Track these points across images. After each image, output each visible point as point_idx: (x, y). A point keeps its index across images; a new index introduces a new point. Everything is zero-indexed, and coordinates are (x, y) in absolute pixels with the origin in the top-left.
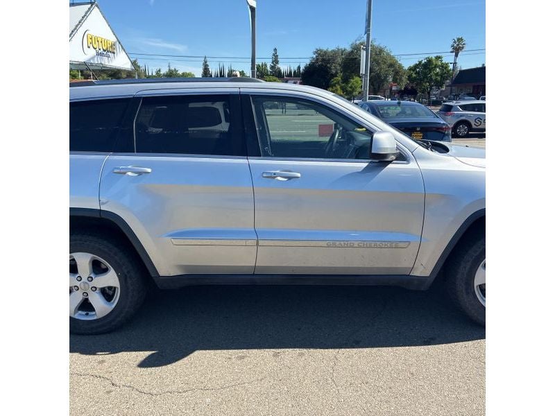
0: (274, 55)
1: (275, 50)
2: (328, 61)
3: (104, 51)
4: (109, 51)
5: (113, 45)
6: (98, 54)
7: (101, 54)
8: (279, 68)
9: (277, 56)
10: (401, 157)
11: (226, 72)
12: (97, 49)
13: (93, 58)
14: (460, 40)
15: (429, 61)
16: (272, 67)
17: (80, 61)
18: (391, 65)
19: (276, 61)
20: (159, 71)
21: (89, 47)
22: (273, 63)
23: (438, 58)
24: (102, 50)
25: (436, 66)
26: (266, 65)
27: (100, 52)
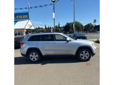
1: (59, 23)
2: (69, 25)
4: (31, 27)
10: (70, 41)
11: (50, 27)
13: (29, 28)
14: (95, 20)
15: (89, 24)
18: (81, 25)
19: (59, 25)
23: (91, 24)
25: (90, 25)
26: (57, 26)
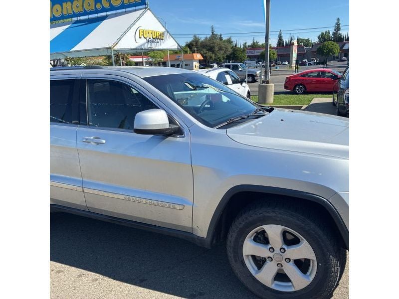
0: (336, 24)
1: (338, 19)
3: (154, 39)
5: (162, 34)
6: (148, 42)
7: (151, 42)
8: (340, 34)
9: (339, 24)
12: (148, 38)
13: (144, 44)
16: (334, 34)
17: (132, 47)
19: (338, 28)
20: (246, 43)
21: (140, 38)
22: (335, 30)
24: (151, 38)
26: (329, 33)
27: (149, 40)
